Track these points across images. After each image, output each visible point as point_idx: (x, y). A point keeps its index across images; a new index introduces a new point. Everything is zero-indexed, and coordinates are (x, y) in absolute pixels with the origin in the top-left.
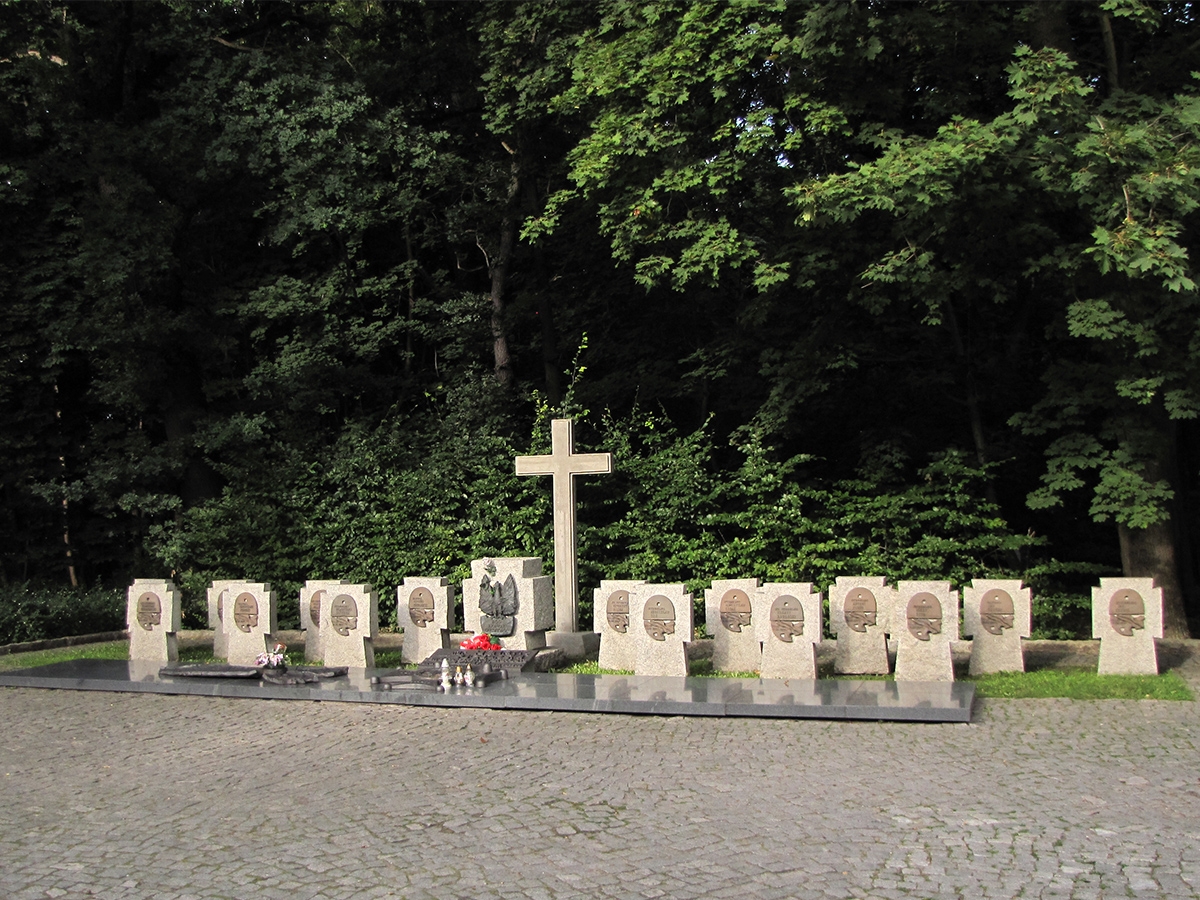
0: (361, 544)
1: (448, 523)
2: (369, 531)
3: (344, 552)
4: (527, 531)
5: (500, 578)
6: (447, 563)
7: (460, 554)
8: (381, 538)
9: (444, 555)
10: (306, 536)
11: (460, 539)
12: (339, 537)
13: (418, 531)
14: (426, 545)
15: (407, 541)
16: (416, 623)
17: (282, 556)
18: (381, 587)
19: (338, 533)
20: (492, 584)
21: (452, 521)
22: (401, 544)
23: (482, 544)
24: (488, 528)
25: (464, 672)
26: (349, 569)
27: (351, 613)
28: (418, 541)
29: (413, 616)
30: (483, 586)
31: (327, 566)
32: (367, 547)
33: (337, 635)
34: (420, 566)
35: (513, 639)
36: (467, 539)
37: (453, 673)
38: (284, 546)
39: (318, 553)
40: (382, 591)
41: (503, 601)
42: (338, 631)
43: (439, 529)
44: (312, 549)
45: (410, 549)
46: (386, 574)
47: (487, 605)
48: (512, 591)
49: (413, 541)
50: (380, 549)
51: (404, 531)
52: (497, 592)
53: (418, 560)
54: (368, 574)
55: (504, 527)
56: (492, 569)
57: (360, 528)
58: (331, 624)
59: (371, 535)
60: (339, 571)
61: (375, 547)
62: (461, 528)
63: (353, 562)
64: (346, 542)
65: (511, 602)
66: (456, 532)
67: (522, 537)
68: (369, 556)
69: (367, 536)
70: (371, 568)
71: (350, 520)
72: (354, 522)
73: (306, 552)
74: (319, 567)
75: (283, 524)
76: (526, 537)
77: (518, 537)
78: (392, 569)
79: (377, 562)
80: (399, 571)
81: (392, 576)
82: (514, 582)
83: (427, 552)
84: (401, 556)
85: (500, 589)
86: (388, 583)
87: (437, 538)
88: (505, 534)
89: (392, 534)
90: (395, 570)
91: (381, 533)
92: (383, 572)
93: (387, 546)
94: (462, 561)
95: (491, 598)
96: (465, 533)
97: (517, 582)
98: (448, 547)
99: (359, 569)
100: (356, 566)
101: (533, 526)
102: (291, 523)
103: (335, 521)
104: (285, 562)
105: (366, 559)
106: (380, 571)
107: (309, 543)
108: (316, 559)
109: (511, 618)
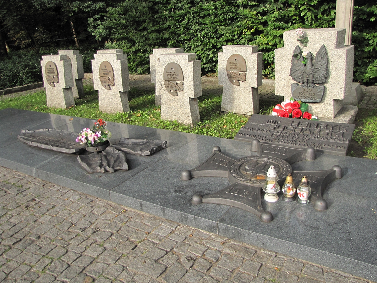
0: (197, 23)
1: (252, 7)
2: (202, 15)
3: (187, 29)
4: (309, 10)
5: (312, 48)
6: (252, 34)
7: (261, 27)
8: (209, 19)
9: (250, 28)
10: (166, 19)
11: (260, 18)
12: (184, 19)
13: (232, 12)
14: (238, 22)
15: (225, 20)
16: (232, 82)
17: (152, 32)
18: (210, 49)
19: (183, 16)
20: (304, 54)
21: (255, 5)
22: (221, 22)
23: (275, 21)
24: (279, 10)
25: (297, 184)
26: (191, 39)
27: (179, 78)
28: (233, 19)
29: (230, 77)
30: (295, 56)
31: (178, 37)
32: (200, 24)
33: (169, 95)
34: (234, 36)
35: (322, 105)
36: (265, 17)
37: (281, 183)
38: (153, 26)
39: (172, 29)
40: (211, 52)
41: (314, 71)
42: (170, 92)
43: (247, 11)
44: (169, 27)
45: (228, 25)
46: (213, 42)
47: (298, 74)
48: (323, 62)
49: (229, 19)
50: (209, 26)
51: (224, 13)
52: (309, 62)
53: (233, 32)
54: (202, 41)
55: (293, 8)
56: (304, 40)
57: (196, 13)
58: (164, 86)
59: (203, 18)
60: (185, 40)
61: (205, 24)
62: (261, 10)
63: (193, 34)
64: (188, 23)
65: (323, 72)
66: (258, 13)
67: (305, 15)
68: (202, 30)
69: (201, 17)
70: (204, 37)
71: (190, 8)
72: (192, 9)
73: (166, 29)
74: (173, 38)
75: (153, 13)
76: (309, 14)
77: (302, 14)
78: (217, 38)
79: (207, 34)
80: (221, 39)
81: (216, 42)
82: (326, 53)
83: (238, 27)
84: (222, 29)
85: (312, 59)
86: (214, 47)
87: (245, 17)
88: (292, 13)
89: (216, 15)
90: (218, 38)
91: (209, 15)
92: (211, 40)
93: (212, 23)
94: (261, 32)
95: (302, 68)
96: (264, 13)
97: (329, 53)
98: (253, 23)
99: (196, 38)
100: (195, 36)
101: (313, 6)
102: (157, 12)
103: (181, 9)
104: (154, 35)
105: (200, 32)
106: (209, 39)
107: (168, 23)
108: (172, 33)
109: (321, 87)
